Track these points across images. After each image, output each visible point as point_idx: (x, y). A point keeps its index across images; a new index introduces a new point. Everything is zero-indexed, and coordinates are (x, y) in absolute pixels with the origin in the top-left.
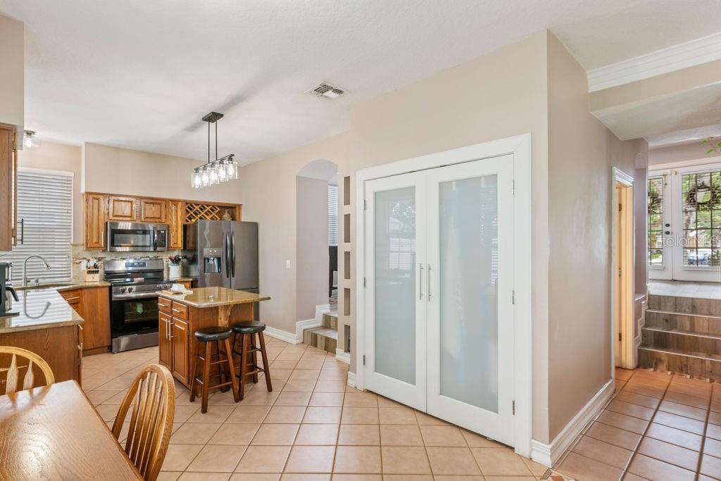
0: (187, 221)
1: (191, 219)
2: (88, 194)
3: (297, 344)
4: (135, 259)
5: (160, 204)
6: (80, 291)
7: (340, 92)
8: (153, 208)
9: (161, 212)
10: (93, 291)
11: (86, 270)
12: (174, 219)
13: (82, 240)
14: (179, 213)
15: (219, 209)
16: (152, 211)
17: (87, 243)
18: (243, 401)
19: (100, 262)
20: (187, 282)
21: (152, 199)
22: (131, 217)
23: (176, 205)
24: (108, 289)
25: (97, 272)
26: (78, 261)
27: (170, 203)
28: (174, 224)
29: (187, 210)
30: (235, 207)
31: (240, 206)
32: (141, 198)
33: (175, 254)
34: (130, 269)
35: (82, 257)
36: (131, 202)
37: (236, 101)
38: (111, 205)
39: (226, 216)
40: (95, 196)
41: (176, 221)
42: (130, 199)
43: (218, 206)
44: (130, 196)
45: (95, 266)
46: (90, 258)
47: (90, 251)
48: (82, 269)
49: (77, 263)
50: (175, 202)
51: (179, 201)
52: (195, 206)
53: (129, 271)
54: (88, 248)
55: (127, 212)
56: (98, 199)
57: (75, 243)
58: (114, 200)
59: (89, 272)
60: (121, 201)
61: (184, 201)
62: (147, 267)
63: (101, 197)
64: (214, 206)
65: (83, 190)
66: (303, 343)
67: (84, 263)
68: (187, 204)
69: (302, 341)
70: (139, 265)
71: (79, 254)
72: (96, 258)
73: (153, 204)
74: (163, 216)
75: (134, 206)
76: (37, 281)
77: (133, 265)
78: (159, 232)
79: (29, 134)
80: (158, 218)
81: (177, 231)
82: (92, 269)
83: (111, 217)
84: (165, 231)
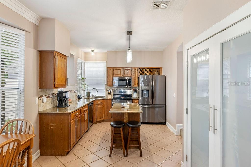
2: (108, 68)
3: (177, 136)
4: (123, 90)
6: (103, 100)
7: (167, 3)
8: (128, 71)
9: (130, 72)
10: (107, 100)
17: (108, 84)
18: (127, 157)
20: (137, 99)
21: (127, 68)
22: (120, 75)
23: (135, 70)
24: (111, 100)
25: (111, 94)
27: (133, 69)
28: (135, 77)
29: (139, 71)
30: (159, 69)
31: (161, 68)
32: (124, 68)
37: (129, 23)
38: (114, 71)
39: (156, 73)
40: (110, 68)
41: (136, 75)
43: (152, 69)
49: (107, 91)
50: (135, 68)
52: (143, 69)
54: (108, 86)
55: (119, 73)
58: (115, 69)
59: (109, 94)
60: (117, 69)
61: (138, 67)
62: (126, 93)
64: (150, 69)
66: (180, 135)
68: (139, 69)
69: (179, 134)
70: (124, 92)
74: (131, 74)
75: (121, 71)
76: (96, 96)
77: (122, 92)
78: (129, 80)
79: (93, 51)
80: (129, 75)
81: (136, 79)
82: (109, 93)
83: (114, 75)
84: (131, 80)
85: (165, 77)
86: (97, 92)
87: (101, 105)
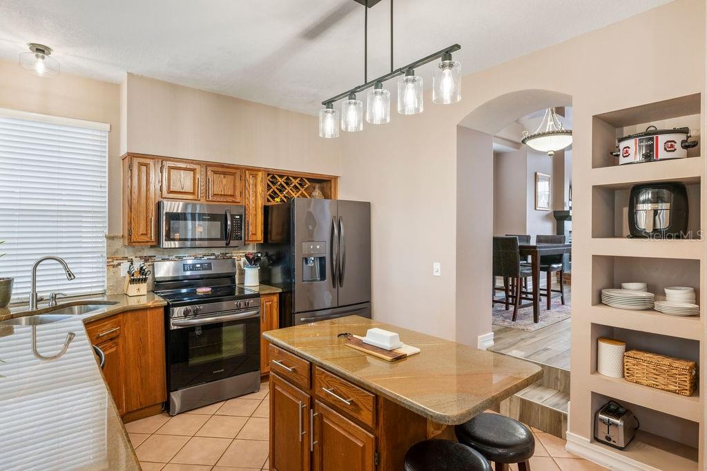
0: (268, 201)
1: (273, 198)
2: (131, 156)
4: (196, 258)
5: (233, 174)
6: (120, 317)
8: (224, 181)
9: (234, 186)
11: (128, 279)
12: (252, 199)
13: (121, 230)
14: (260, 188)
15: (308, 184)
16: (221, 185)
17: (130, 235)
19: (147, 264)
20: (274, 294)
21: (222, 166)
22: (193, 193)
23: (255, 177)
24: (162, 310)
25: (145, 280)
26: (116, 262)
27: (247, 172)
28: (252, 205)
29: (268, 185)
30: (329, 181)
31: (336, 178)
32: (207, 165)
33: (251, 250)
34: (188, 273)
35: (120, 256)
36: (193, 170)
38: (165, 174)
40: (142, 160)
41: (255, 199)
42: (192, 166)
43: (309, 180)
44: (192, 162)
45: (142, 271)
46: (134, 258)
47: (134, 247)
48: (122, 275)
49: (114, 266)
50: (254, 171)
51: (258, 170)
52: (279, 179)
53: (186, 278)
54: (131, 243)
55: (188, 186)
56: (146, 165)
57: (112, 235)
58: (170, 168)
59: (132, 281)
60: (180, 169)
61: (265, 170)
62: (215, 270)
63: (151, 162)
65: (124, 151)
67: (125, 266)
68: (269, 175)
70: (203, 267)
71: (116, 252)
72: (141, 258)
73: (224, 174)
74: (238, 193)
75: (198, 176)
77: (193, 267)
78: (233, 217)
79: (41, 50)
80: (231, 196)
81: (256, 215)
82: (137, 276)
83: (165, 194)
84: (241, 216)
85: (366, 208)
86: (71, 275)
87: (109, 344)
